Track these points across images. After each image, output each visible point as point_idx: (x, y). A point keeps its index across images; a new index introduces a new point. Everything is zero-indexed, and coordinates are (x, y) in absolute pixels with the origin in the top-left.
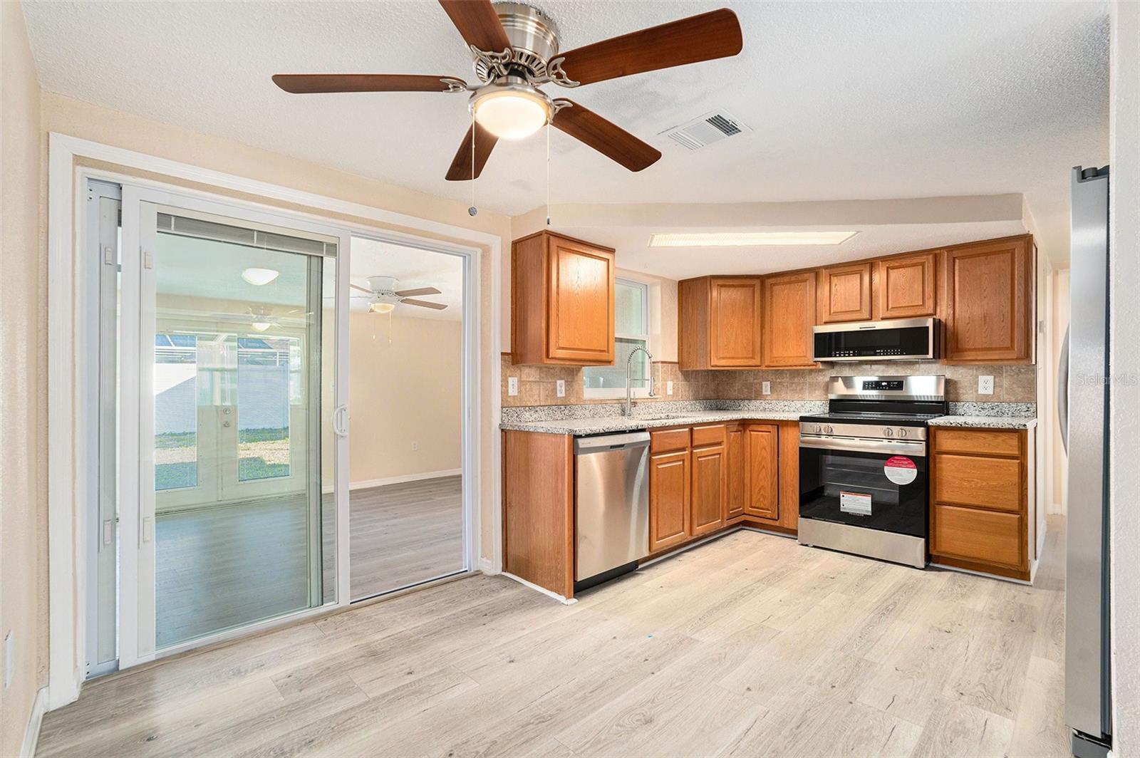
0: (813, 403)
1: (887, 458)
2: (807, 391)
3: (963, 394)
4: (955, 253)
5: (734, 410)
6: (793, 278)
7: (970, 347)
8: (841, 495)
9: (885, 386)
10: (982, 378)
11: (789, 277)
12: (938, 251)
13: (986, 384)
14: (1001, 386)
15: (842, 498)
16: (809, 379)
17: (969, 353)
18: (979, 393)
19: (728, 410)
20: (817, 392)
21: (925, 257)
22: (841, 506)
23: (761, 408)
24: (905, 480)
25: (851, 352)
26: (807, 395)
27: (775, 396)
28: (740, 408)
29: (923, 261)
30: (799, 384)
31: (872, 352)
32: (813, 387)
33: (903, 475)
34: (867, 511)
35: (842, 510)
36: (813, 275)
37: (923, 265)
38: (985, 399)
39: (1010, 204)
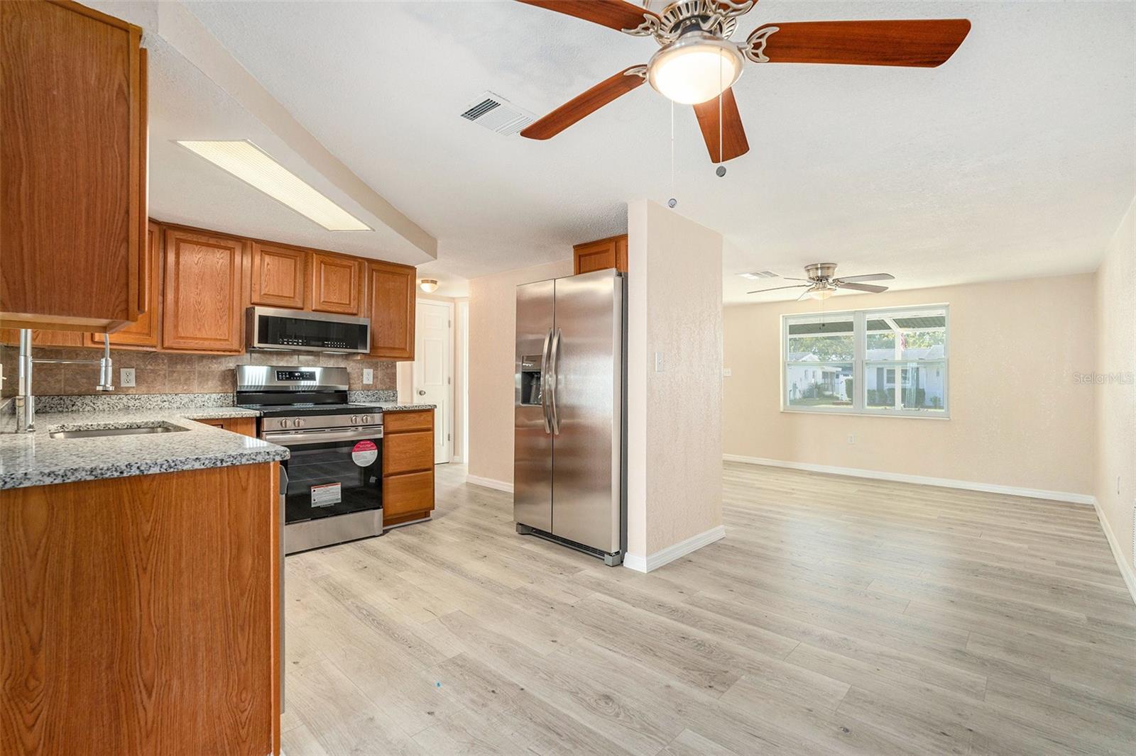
0: (207, 396)
1: (353, 444)
2: (196, 381)
3: (353, 384)
4: (374, 266)
5: (62, 412)
6: (212, 241)
7: (382, 346)
8: (312, 490)
9: (299, 377)
10: (366, 371)
11: (207, 238)
12: (360, 260)
13: (368, 376)
14: (377, 377)
15: (313, 493)
16: (198, 367)
17: (383, 351)
18: (364, 383)
19: (46, 412)
20: (210, 383)
21: (352, 262)
22: (313, 502)
23: (121, 406)
24: (369, 462)
25: (300, 341)
26: (195, 387)
27: (144, 388)
28: (74, 408)
29: (351, 265)
30: (183, 373)
31: (320, 343)
32: (204, 377)
33: (365, 457)
34: (337, 499)
35: (313, 506)
36: (240, 244)
37: (350, 267)
38: (367, 388)
39: (429, 244)
